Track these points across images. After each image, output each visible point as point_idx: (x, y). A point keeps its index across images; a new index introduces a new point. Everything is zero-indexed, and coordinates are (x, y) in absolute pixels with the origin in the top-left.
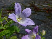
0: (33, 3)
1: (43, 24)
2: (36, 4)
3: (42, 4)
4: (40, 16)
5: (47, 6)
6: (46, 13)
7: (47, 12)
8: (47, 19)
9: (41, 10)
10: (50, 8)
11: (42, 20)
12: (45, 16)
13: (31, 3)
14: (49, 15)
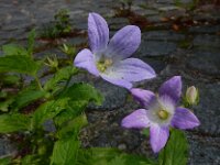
0: (124, 5)
1: (167, 69)
2: (134, 8)
3: (155, 6)
4: (156, 44)
5: (172, 8)
6: (171, 33)
7: (176, 27)
8: (179, 49)
9: (154, 23)
10: (184, 15)
11: (163, 56)
12: (171, 43)
13: (117, 5)
14: (183, 37)
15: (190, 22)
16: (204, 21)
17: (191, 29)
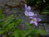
3: (12, 3)
7: (18, 7)
14: (20, 9)
15: (20, 6)
16: (22, 6)
17: (21, 7)
